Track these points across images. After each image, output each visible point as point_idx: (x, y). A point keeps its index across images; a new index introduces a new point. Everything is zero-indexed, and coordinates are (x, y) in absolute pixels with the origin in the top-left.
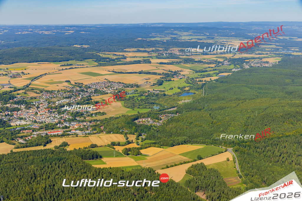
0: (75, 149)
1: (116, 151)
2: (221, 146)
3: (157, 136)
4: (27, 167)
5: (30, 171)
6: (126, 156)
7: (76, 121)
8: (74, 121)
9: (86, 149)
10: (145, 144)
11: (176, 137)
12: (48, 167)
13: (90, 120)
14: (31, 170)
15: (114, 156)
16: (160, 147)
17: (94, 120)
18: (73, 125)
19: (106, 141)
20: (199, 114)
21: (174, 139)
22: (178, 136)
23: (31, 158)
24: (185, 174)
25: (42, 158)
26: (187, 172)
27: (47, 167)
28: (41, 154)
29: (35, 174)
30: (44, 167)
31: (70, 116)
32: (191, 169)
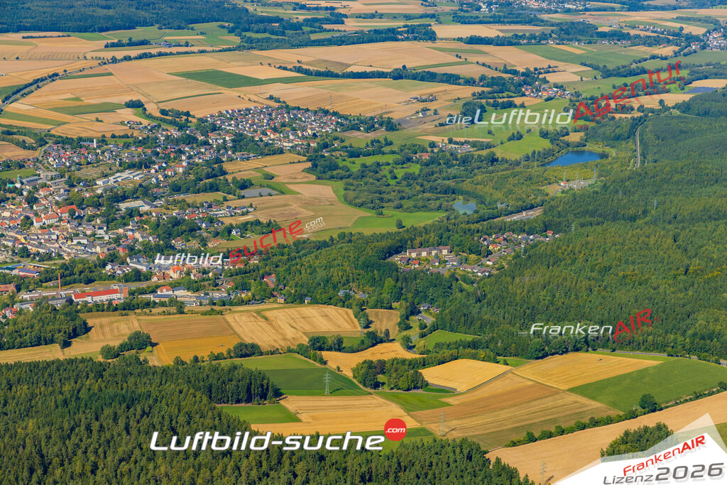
0: (179, 362)
1: (331, 372)
3: (480, 319)
4: (11, 428)
5: (25, 442)
6: (369, 390)
7: (171, 252)
8: (165, 252)
9: (223, 363)
10: (438, 345)
12: (89, 429)
13: (225, 250)
14: (27, 440)
15: (327, 390)
16: (495, 358)
18: (161, 267)
19: (290, 333)
20: (633, 236)
23: (22, 391)
25: (61, 393)
27: (83, 428)
28: (57, 380)
29: (42, 456)
30: (72, 429)
31: (151, 234)
32: (622, 447)
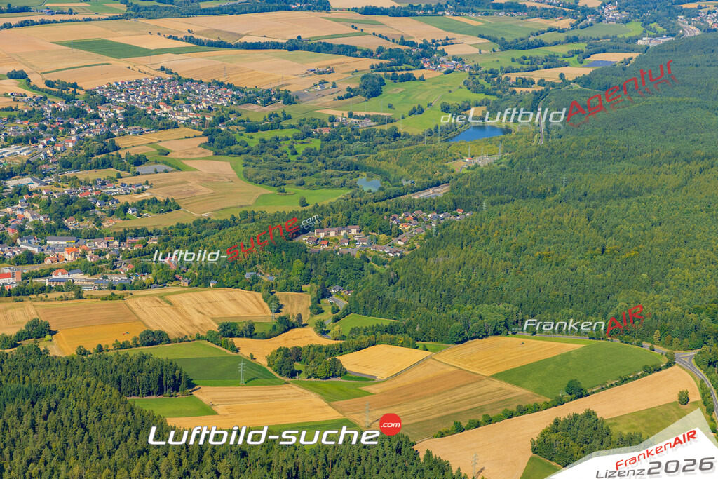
0: (82, 351)
1: (245, 361)
2: (649, 345)
3: (395, 302)
6: (285, 379)
7: (64, 232)
8: (58, 233)
10: (353, 331)
11: (469, 307)
13: (121, 230)
15: (242, 380)
16: (414, 343)
17: (137, 233)
18: (54, 249)
19: (197, 319)
20: (546, 214)
21: (462, 312)
22: (478, 302)
24: (531, 459)
26: (535, 450)
31: (41, 214)
32: (554, 436)
